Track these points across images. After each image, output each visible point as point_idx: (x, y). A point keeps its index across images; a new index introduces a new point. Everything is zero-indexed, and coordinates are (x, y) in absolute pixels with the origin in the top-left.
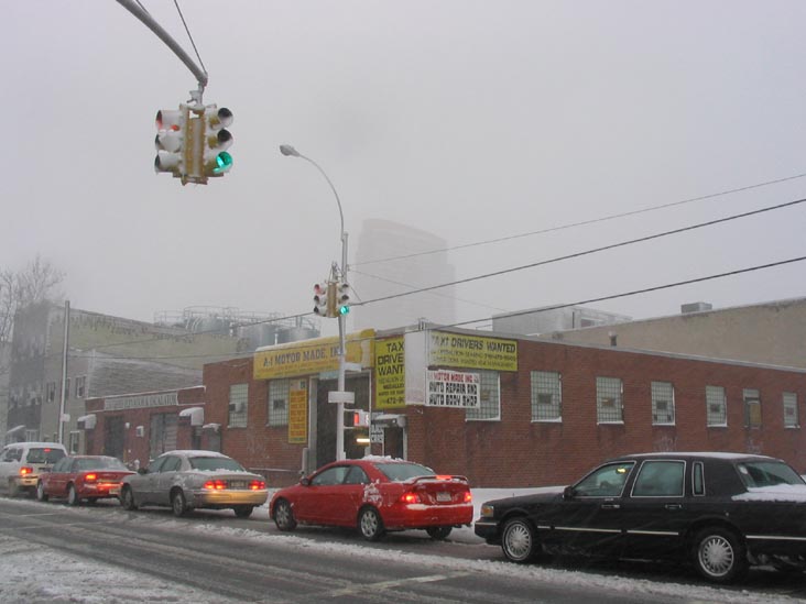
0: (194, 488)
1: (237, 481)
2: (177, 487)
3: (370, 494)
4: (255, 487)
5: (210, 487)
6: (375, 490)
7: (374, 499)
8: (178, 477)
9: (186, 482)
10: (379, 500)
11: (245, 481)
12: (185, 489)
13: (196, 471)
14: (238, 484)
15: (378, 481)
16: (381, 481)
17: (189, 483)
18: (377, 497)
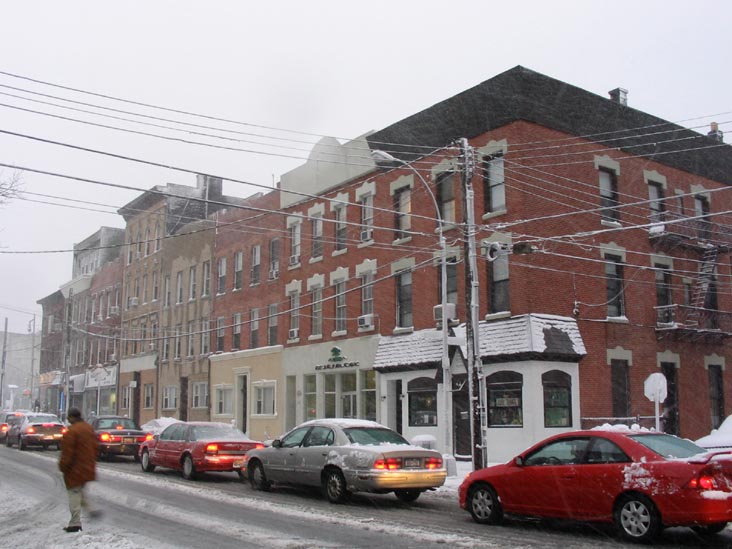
0: (359, 467)
1: (412, 459)
2: (331, 466)
3: (634, 477)
4: (432, 466)
5: (381, 467)
6: (642, 471)
7: (645, 483)
8: (333, 453)
9: (346, 460)
10: (653, 484)
11: (419, 459)
12: (345, 468)
13: (357, 446)
14: (413, 463)
15: (643, 460)
16: (648, 460)
17: (350, 461)
18: (649, 481)
